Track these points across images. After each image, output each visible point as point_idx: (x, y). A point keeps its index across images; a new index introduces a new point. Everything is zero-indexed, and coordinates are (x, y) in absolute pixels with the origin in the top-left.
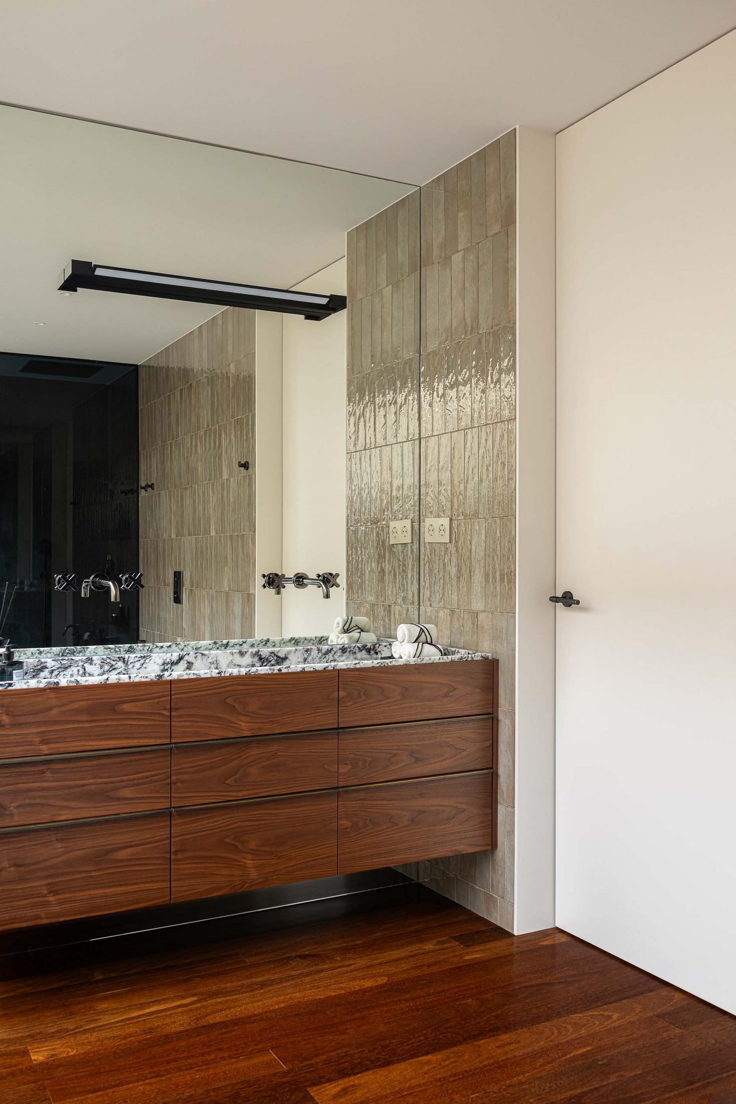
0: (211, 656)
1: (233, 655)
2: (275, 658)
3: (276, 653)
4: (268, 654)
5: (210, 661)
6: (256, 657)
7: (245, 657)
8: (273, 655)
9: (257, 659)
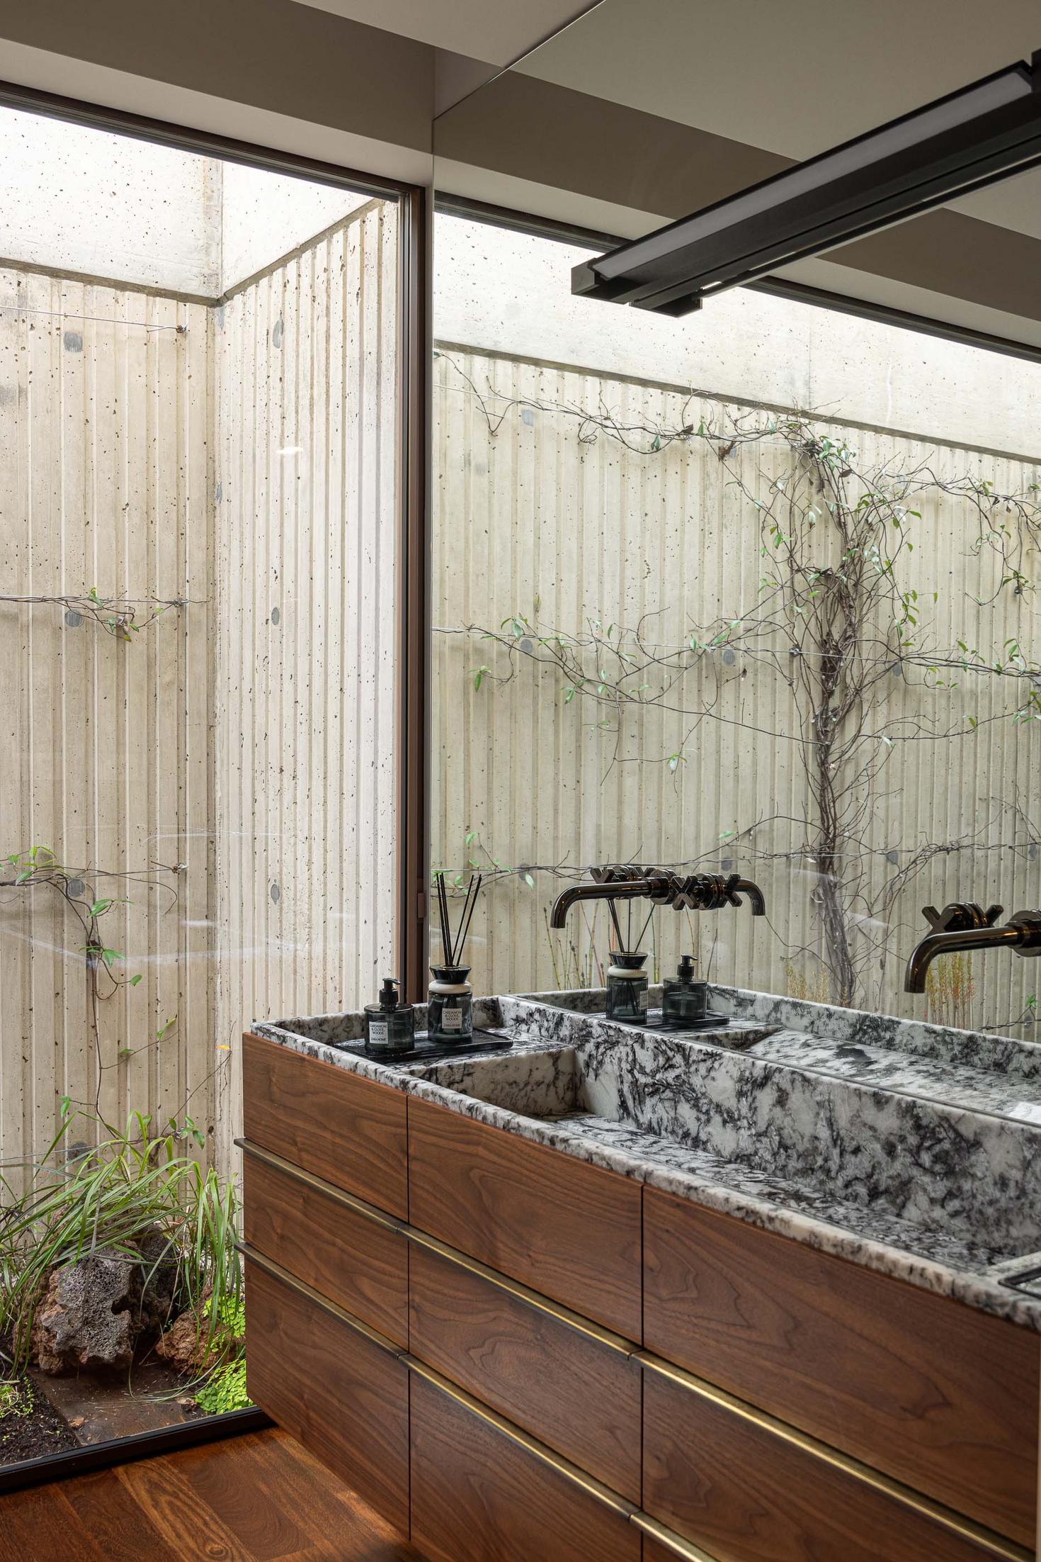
0: (820, 1088)
1: (860, 1098)
2: (952, 1135)
3: (953, 1122)
4: (936, 1120)
5: (819, 1098)
6: (908, 1118)
7: (886, 1110)
8: (946, 1126)
9: (909, 1123)
